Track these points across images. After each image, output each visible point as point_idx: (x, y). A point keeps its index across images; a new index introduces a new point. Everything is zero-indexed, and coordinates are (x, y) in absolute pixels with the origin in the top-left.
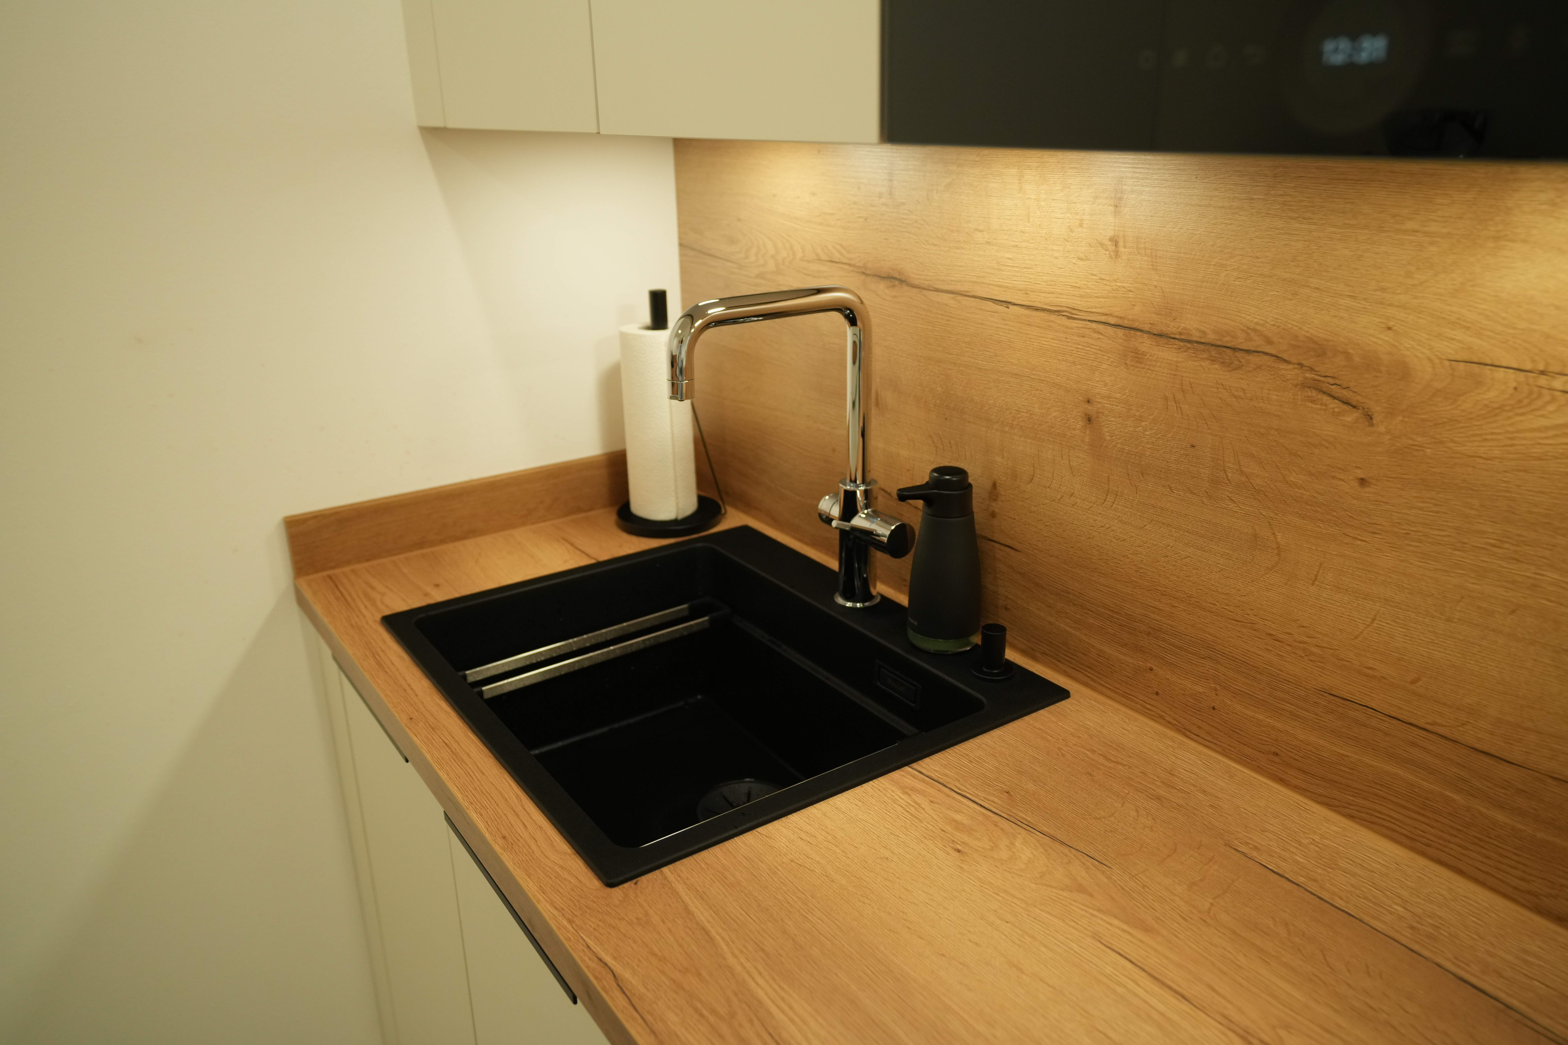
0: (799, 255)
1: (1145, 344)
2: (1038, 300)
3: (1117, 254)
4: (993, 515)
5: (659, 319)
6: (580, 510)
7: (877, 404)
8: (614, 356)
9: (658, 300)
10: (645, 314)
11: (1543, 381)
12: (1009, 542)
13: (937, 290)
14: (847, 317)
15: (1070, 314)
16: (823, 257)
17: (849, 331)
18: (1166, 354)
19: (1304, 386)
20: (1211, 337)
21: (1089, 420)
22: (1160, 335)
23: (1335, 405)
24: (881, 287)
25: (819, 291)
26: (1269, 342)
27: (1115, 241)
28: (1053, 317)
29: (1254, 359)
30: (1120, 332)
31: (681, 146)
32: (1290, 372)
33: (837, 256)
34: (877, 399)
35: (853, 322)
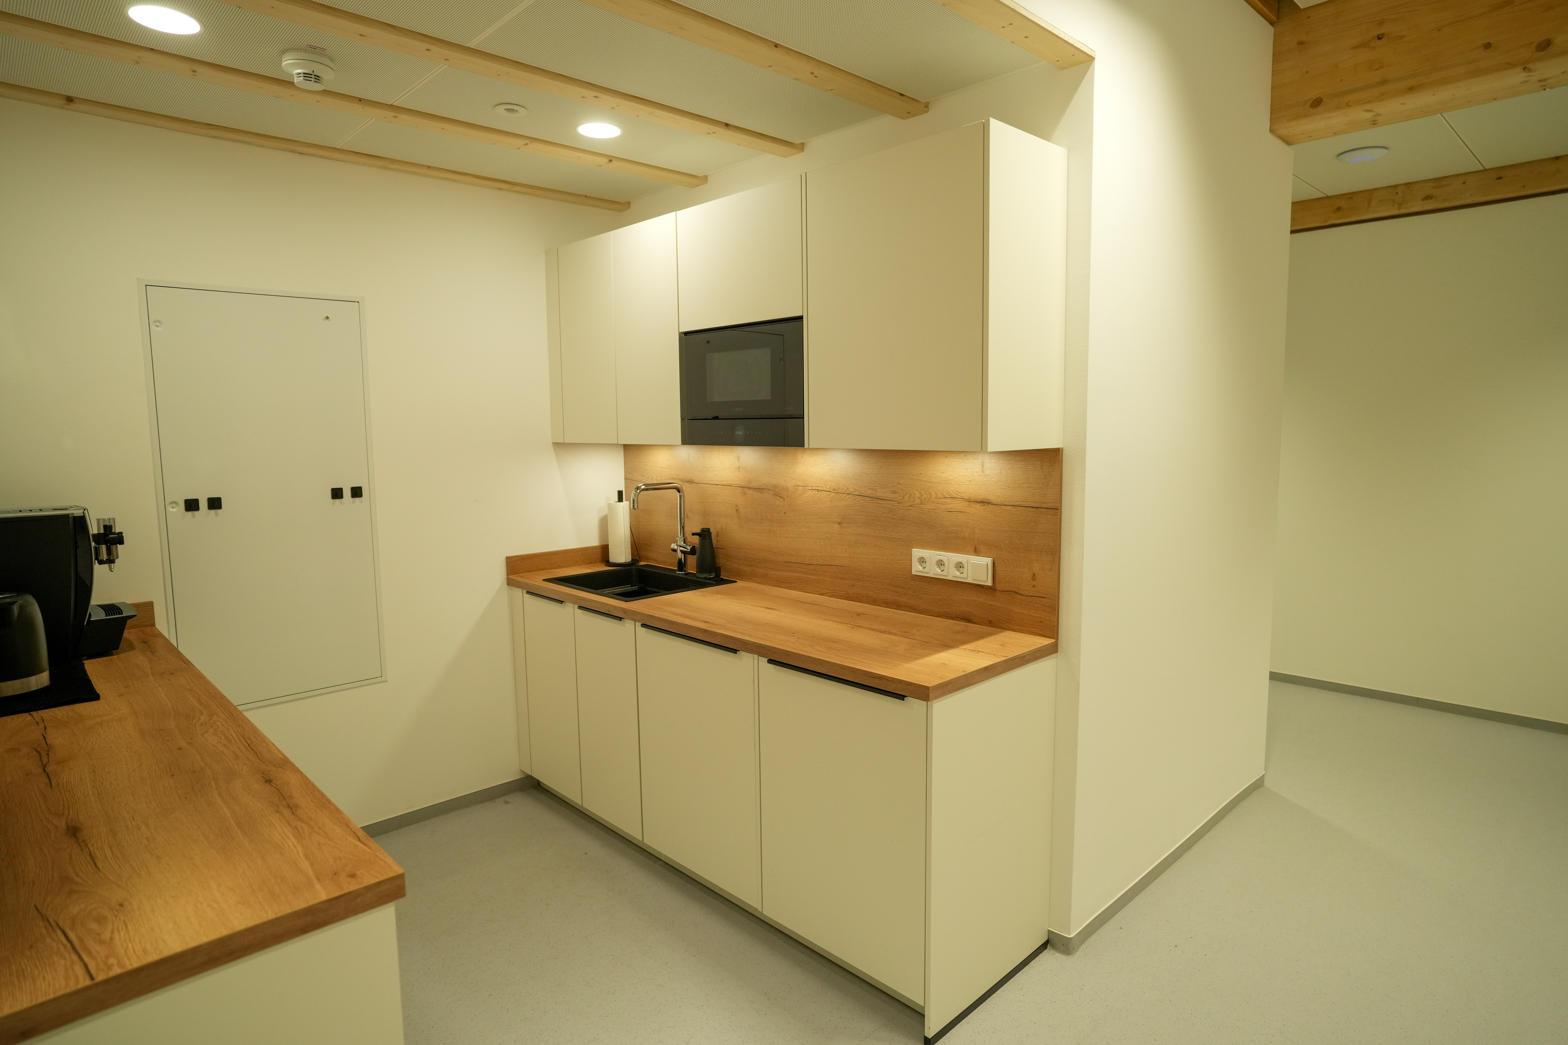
0: (664, 478)
1: (746, 490)
2: (724, 483)
3: (739, 471)
4: (718, 541)
5: (620, 499)
6: (591, 563)
7: (687, 517)
8: (605, 512)
9: (620, 493)
10: (616, 498)
11: (805, 488)
12: (722, 547)
13: (701, 483)
14: (677, 490)
15: (731, 486)
16: (671, 478)
17: (678, 494)
18: (750, 492)
19: (774, 495)
20: (758, 487)
21: (737, 510)
22: (749, 488)
23: (778, 498)
24: (687, 484)
25: (670, 483)
26: (767, 487)
27: (738, 467)
28: (727, 487)
29: (765, 490)
30: (741, 488)
31: (627, 447)
32: (771, 492)
33: (675, 477)
34: (687, 516)
35: (679, 492)
